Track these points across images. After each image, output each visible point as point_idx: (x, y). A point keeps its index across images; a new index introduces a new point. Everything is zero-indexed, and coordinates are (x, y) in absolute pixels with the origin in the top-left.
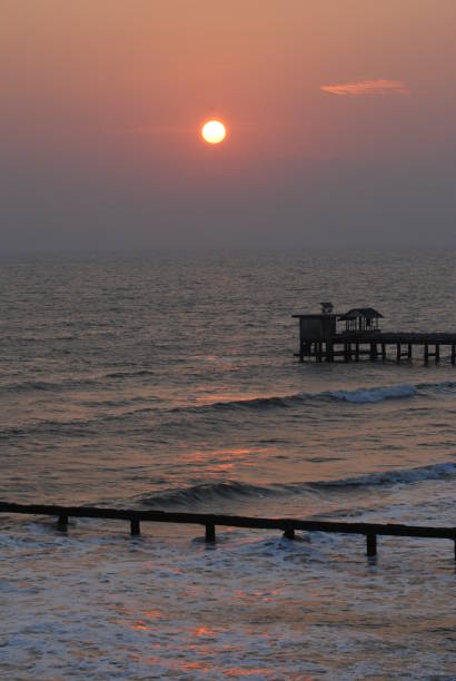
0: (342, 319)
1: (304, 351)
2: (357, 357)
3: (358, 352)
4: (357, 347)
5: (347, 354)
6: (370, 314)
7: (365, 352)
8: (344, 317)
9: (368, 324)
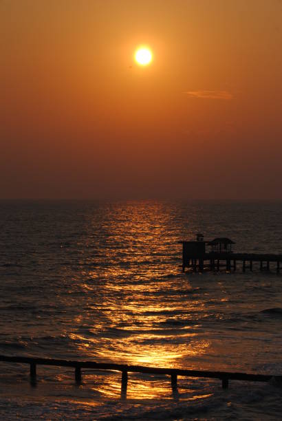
0: (209, 245)
1: (185, 264)
2: (218, 268)
3: (218, 265)
4: (218, 262)
5: (212, 266)
6: (227, 241)
7: (223, 266)
8: (210, 243)
9: (225, 248)
